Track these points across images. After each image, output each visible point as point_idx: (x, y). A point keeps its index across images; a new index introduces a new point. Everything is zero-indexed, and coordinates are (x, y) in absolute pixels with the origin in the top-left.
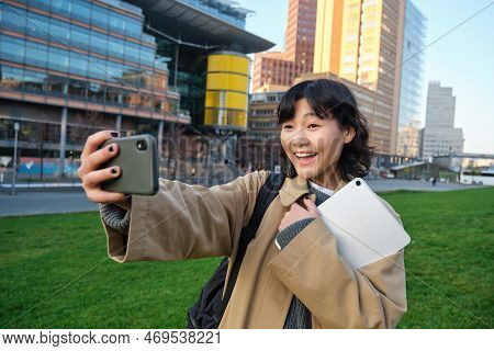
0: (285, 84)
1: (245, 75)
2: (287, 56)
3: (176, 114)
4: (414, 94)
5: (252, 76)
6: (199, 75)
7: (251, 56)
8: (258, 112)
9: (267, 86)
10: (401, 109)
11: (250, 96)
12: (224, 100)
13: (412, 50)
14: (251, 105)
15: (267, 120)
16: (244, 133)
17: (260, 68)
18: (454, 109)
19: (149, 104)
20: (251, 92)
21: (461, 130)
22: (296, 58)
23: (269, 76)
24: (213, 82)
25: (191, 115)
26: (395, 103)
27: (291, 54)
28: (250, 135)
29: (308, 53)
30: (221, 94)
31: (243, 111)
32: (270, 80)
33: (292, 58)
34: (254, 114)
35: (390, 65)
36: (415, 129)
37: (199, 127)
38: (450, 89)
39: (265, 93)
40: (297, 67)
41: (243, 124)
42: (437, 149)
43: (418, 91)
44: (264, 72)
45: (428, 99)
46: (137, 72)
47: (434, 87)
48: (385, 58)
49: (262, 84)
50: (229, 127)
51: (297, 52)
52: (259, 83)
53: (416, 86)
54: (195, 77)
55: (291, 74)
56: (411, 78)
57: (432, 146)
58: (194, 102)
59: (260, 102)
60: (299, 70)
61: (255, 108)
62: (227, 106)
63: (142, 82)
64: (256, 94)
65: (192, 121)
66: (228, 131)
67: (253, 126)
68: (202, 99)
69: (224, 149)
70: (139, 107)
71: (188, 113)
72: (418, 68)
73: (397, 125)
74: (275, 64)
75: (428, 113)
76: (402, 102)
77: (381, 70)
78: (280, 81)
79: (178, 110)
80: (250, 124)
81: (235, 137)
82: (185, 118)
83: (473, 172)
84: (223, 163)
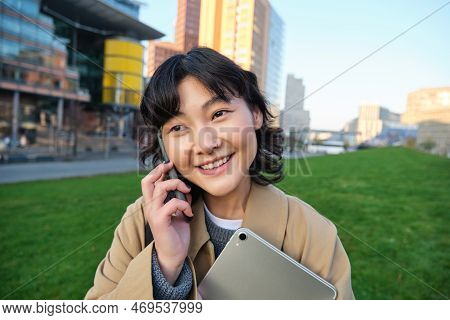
1: (139, 60)
2: (177, 46)
3: (75, 92)
4: (276, 82)
5: (146, 61)
11: (144, 79)
13: (276, 48)
19: (48, 82)
20: (144, 75)
21: (308, 112)
22: (185, 48)
24: (110, 64)
25: (90, 93)
27: (180, 44)
30: (118, 76)
31: (138, 91)
33: (181, 48)
35: (258, 58)
37: (98, 106)
38: (300, 81)
44: (157, 58)
45: (288, 87)
46: (34, 51)
47: (290, 78)
48: (256, 53)
50: (126, 105)
51: (186, 43)
52: (152, 68)
53: (277, 76)
56: (274, 70)
58: (93, 81)
62: (124, 87)
63: (40, 61)
65: (91, 99)
66: (125, 108)
68: (99, 81)
69: (122, 124)
70: (38, 84)
71: (87, 91)
72: (279, 62)
74: (166, 52)
75: (287, 97)
77: (253, 63)
79: (77, 88)
81: (132, 115)
82: (84, 96)
83: (318, 143)
84: (120, 137)
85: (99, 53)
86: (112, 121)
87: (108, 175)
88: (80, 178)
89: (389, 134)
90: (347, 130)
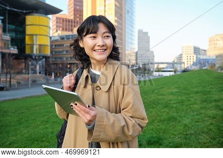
0: (69, 31)
1: (47, 27)
2: (69, 17)
3: (8, 48)
4: (132, 35)
5: (51, 27)
6: (21, 26)
7: (50, 16)
8: (55, 46)
9: (60, 32)
10: (126, 43)
11: (51, 38)
12: (36, 40)
13: (130, 14)
14: (52, 42)
15: (61, 50)
16: (49, 57)
17: (55, 23)
18: (149, 42)
20: (51, 36)
21: (153, 52)
22: (74, 18)
23: (60, 27)
24: (29, 30)
25: (18, 49)
26: (123, 40)
27: (72, 15)
28: (52, 58)
29: (80, 15)
30: (35, 37)
31: (47, 45)
32: (61, 29)
33: (72, 17)
34: (54, 47)
35: (120, 21)
36: (133, 52)
37: (23, 55)
38: (147, 33)
39: (59, 36)
40: (75, 22)
41: (48, 52)
42: (143, 61)
43: (133, 34)
44: (58, 24)
45: (138, 37)
47: (140, 32)
48: (117, 18)
49: (57, 31)
50: (40, 54)
51: (75, 14)
52: (55, 31)
53: (132, 31)
54: (19, 28)
55: (72, 26)
56: (130, 28)
57: (142, 59)
58: (19, 41)
59: (56, 41)
60: (76, 24)
61: (54, 44)
62: (38, 43)
64: (54, 37)
65: (18, 52)
66: (39, 56)
67: (54, 53)
68: (23, 40)
69: (38, 66)
71: (16, 47)
72: (132, 23)
73: (125, 50)
74: (63, 21)
75: (138, 44)
76: (127, 39)
77: (116, 24)
78: (66, 29)
79: (10, 46)
80: (51, 52)
81: (44, 60)
82: (14, 50)
83: (158, 70)
84: (38, 74)
85: (22, 24)
86: (32, 64)
87: (31, 97)
88: (14, 100)
89: (200, 62)
90: (176, 61)
